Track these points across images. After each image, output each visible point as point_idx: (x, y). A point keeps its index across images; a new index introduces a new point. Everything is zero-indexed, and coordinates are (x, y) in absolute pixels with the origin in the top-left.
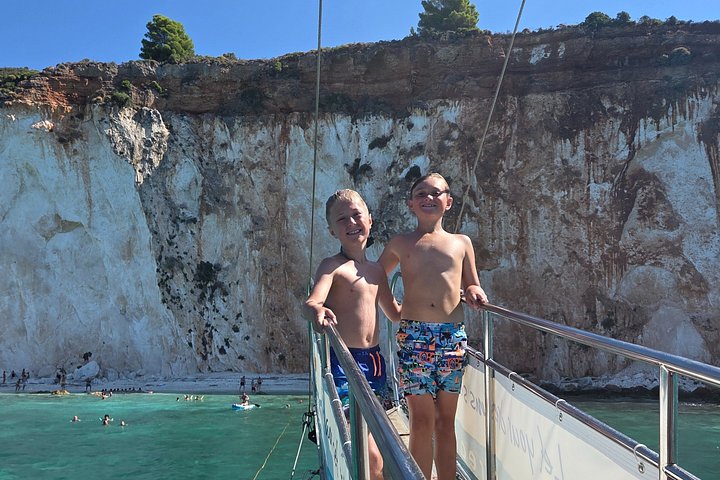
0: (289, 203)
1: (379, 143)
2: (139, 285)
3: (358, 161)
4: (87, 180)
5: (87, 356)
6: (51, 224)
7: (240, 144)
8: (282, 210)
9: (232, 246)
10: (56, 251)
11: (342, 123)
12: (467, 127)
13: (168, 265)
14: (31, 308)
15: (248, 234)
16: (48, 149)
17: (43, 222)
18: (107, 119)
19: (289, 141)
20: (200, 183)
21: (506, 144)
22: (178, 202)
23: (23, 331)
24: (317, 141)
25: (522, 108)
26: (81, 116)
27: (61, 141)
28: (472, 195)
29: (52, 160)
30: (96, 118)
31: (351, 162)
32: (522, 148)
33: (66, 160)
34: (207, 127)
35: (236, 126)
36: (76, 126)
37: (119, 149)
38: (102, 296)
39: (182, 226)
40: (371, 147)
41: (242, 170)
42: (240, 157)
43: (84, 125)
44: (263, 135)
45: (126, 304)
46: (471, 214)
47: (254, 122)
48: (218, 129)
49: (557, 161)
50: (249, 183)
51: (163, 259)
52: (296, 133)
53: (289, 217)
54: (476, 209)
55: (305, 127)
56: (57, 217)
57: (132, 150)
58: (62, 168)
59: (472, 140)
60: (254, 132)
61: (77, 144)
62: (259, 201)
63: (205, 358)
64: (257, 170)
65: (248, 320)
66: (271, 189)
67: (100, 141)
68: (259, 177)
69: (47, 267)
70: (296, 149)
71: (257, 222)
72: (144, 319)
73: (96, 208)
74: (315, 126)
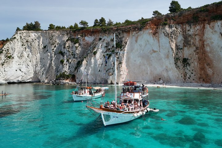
0: (205, 43)
2: (170, 64)
4: (159, 42)
5: (160, 79)
6: (152, 51)
7: (193, 30)
8: (204, 45)
9: (191, 54)
10: (153, 57)
11: (219, 22)
13: (177, 59)
14: (149, 69)
15: (195, 51)
16: (151, 36)
17: (150, 51)
18: (163, 28)
19: (205, 28)
20: (183, 40)
22: (178, 45)
23: (147, 73)
24: (213, 27)
26: (157, 28)
27: (154, 34)
29: (152, 38)
30: (161, 28)
33: (155, 38)
34: (184, 26)
35: (192, 26)
36: (156, 31)
37: (166, 35)
38: (162, 66)
39: (179, 50)
41: (193, 36)
42: (193, 33)
43: (158, 30)
44: (198, 27)
45: (167, 68)
47: (196, 24)
48: (187, 27)
50: (195, 39)
51: (175, 58)
52: (207, 26)
53: (205, 46)
55: (209, 24)
56: (153, 50)
57: (168, 34)
58: (154, 40)
60: (196, 27)
61: (157, 34)
62: (197, 43)
63: (185, 80)
64: (197, 36)
65: (195, 71)
66: (200, 40)
67: (161, 33)
68: (197, 38)
69: (151, 60)
70: (207, 30)
71: (197, 48)
72: (171, 71)
73: (161, 48)
74: (212, 24)
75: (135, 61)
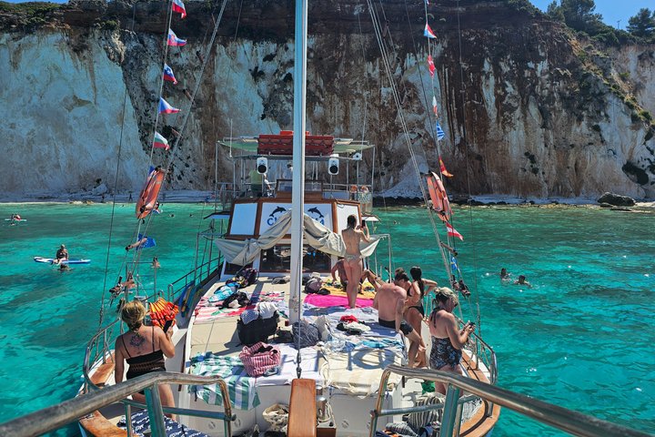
0: (217, 91)
1: (269, 58)
2: (128, 139)
3: (257, 68)
4: (93, 75)
5: (98, 181)
6: (72, 101)
8: (213, 95)
10: (75, 118)
11: (247, 45)
12: (319, 50)
13: (146, 129)
14: (62, 152)
15: (193, 109)
16: (67, 56)
17: (65, 100)
18: (103, 38)
19: (216, 54)
21: (339, 63)
22: (149, 89)
23: (58, 166)
24: (233, 55)
25: (349, 41)
26: (87, 35)
27: (75, 50)
28: (321, 91)
29: (69, 62)
30: (97, 36)
31: (253, 69)
32: (348, 65)
33: (79, 62)
36: (84, 42)
37: (112, 57)
38: (105, 145)
39: (152, 104)
40: (264, 60)
41: (188, 71)
42: (187, 62)
43: (90, 40)
45: (120, 150)
46: (320, 102)
47: (194, 41)
49: (365, 74)
50: (192, 78)
51: (142, 125)
52: (221, 49)
53: (217, 99)
54: (322, 100)
55: (225, 46)
56: (75, 97)
57: (120, 57)
58: (77, 67)
59: (321, 59)
60: (195, 47)
61: (85, 53)
62: (198, 89)
63: (169, 182)
64: (197, 71)
65: (194, 160)
66: (206, 83)
67: (100, 52)
68: (198, 76)
69: (71, 128)
70: (221, 58)
71: (198, 102)
72: (132, 160)
73: (99, 93)
74: (231, 46)
75: (13, 126)
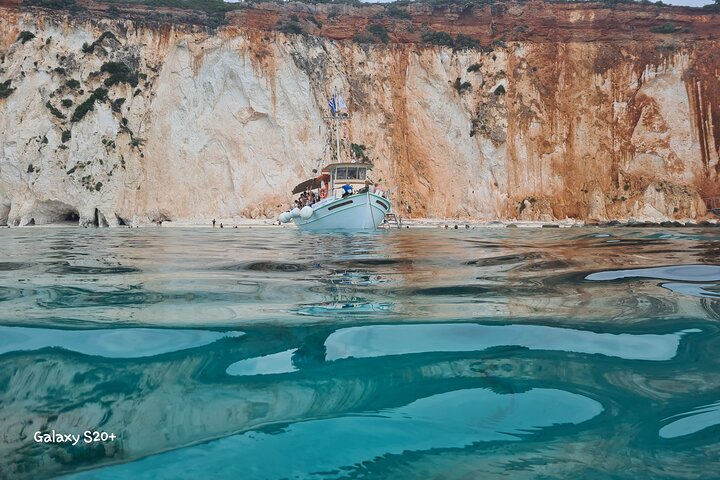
0: (408, 105)
1: (475, 68)
3: (459, 80)
4: (273, 84)
5: (279, 206)
6: (247, 114)
7: (374, 63)
8: (404, 109)
9: (371, 134)
10: (250, 133)
11: (446, 53)
12: (531, 61)
15: (382, 126)
16: (248, 61)
17: (240, 113)
18: (289, 42)
19: (408, 63)
20: (348, 89)
21: (559, 74)
24: (426, 67)
25: (566, 49)
26: (267, 38)
27: (257, 56)
28: (538, 106)
29: (249, 69)
30: (282, 41)
31: (453, 80)
32: (568, 77)
33: (260, 70)
34: (347, 50)
35: (370, 51)
36: (266, 46)
37: (299, 64)
38: (282, 166)
40: (469, 70)
41: (377, 82)
42: (374, 72)
43: (271, 46)
44: (388, 59)
46: (537, 118)
47: (383, 49)
48: (356, 52)
49: (593, 87)
50: (381, 89)
52: (412, 57)
53: (408, 115)
54: (539, 115)
55: (419, 54)
56: (251, 109)
57: (306, 64)
58: (257, 75)
59: (535, 69)
60: (384, 56)
61: (268, 58)
62: (389, 103)
64: (387, 82)
65: (385, 183)
66: (396, 95)
67: (282, 57)
68: (388, 87)
69: (245, 144)
70: (413, 68)
71: (388, 117)
73: (278, 104)
74: (427, 54)
75: (186, 141)
